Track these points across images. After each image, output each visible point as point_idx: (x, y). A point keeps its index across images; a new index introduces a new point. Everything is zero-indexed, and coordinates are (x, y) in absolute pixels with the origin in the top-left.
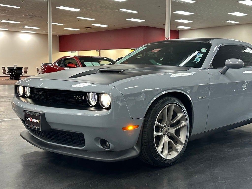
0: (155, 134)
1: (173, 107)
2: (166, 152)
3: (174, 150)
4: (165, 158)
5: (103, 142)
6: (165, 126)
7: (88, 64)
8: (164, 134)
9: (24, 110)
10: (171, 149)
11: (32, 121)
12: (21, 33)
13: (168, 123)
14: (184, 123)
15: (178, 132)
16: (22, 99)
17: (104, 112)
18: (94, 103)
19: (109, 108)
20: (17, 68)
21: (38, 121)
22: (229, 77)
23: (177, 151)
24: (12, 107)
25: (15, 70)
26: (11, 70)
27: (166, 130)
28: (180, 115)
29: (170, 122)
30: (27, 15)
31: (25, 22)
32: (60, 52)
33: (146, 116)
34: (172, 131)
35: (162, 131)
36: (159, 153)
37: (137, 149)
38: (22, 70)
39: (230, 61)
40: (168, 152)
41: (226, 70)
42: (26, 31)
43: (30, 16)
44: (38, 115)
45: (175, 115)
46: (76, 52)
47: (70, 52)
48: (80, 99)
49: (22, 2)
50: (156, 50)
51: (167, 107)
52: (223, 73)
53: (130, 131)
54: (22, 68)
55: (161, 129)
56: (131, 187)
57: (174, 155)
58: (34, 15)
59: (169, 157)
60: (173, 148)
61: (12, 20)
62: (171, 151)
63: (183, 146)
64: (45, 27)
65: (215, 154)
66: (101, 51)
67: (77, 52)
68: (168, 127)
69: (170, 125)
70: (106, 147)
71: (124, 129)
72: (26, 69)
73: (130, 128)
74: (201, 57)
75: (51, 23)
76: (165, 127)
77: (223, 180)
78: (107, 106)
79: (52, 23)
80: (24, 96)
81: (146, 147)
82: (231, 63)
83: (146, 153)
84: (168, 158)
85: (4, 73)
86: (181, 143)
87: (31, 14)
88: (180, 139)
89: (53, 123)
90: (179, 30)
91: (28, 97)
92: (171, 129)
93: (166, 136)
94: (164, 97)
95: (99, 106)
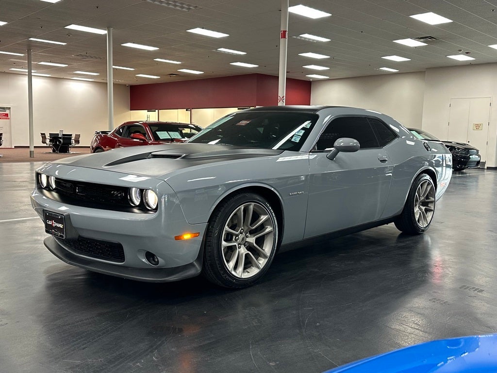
0: (224, 243)
1: (251, 207)
2: (240, 269)
3: (254, 265)
4: (239, 277)
5: (150, 256)
6: (241, 233)
7: (162, 134)
8: (239, 244)
9: (43, 210)
10: (248, 264)
11: (54, 225)
12: (72, 81)
13: (246, 228)
14: (269, 229)
15: (260, 241)
16: (45, 192)
17: (151, 216)
18: (137, 202)
19: (156, 210)
20: (64, 135)
21: (61, 226)
22: (340, 164)
23: (258, 267)
24: (32, 203)
25: (60, 138)
26: (54, 138)
27: (243, 239)
28: (263, 218)
29: (249, 228)
30: (78, 55)
31: (75, 64)
32: (131, 110)
33: (211, 220)
34: (252, 240)
35: (236, 240)
36: (230, 270)
37: (197, 266)
38: (71, 138)
39: (341, 142)
40: (245, 268)
41: (335, 154)
42: (78, 77)
43: (83, 56)
44: (61, 218)
45: (256, 217)
46: (155, 111)
47: (147, 111)
48: (119, 195)
49: (69, 36)
50: (243, 123)
51: (242, 207)
52: (332, 158)
53: (187, 241)
54: (71, 135)
55: (235, 238)
56: (184, 316)
57: (254, 272)
58: (87, 55)
59: (246, 276)
60: (253, 262)
61: (55, 61)
62: (249, 267)
63: (267, 260)
64: (103, 72)
65: (316, 270)
66: (193, 110)
67: (157, 111)
68: (246, 234)
69: (249, 232)
70: (153, 262)
71: (178, 238)
72: (78, 136)
73: (187, 236)
74: (301, 135)
75: (111, 67)
76: (241, 235)
77: (310, 307)
78: (154, 207)
79: (114, 67)
80: (48, 188)
81: (210, 262)
82: (342, 144)
83: (211, 271)
84: (243, 277)
85: (44, 142)
86: (265, 257)
87: (84, 53)
88: (264, 250)
89: (82, 229)
90: (311, 80)
91: (54, 190)
92: (250, 237)
93: (242, 246)
94: (239, 193)
95: (144, 207)
